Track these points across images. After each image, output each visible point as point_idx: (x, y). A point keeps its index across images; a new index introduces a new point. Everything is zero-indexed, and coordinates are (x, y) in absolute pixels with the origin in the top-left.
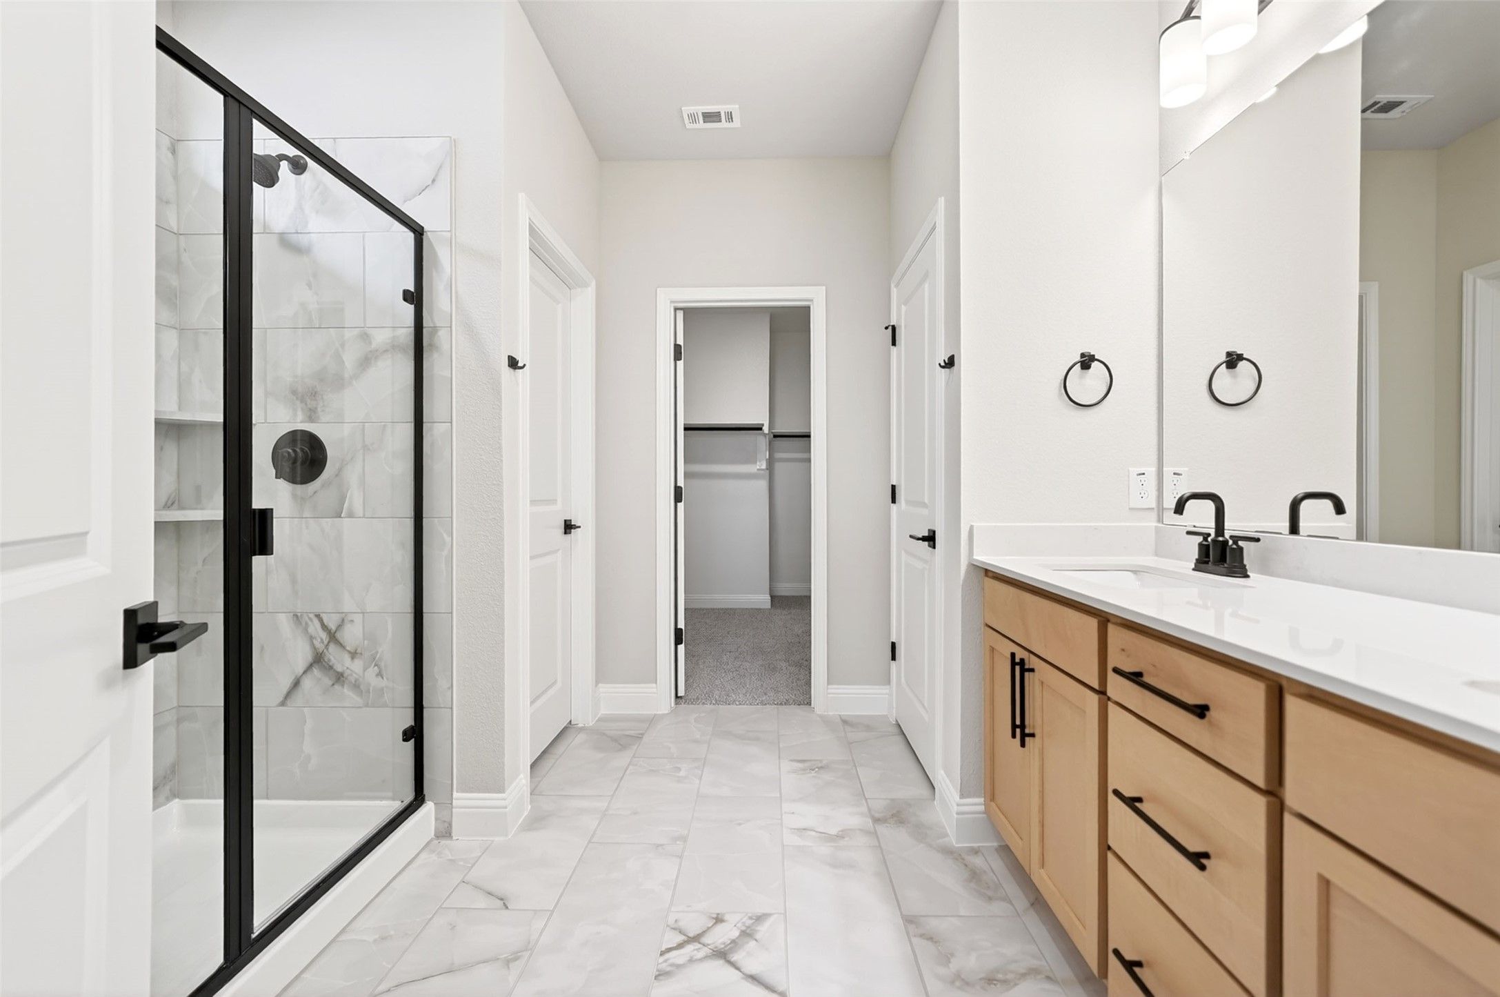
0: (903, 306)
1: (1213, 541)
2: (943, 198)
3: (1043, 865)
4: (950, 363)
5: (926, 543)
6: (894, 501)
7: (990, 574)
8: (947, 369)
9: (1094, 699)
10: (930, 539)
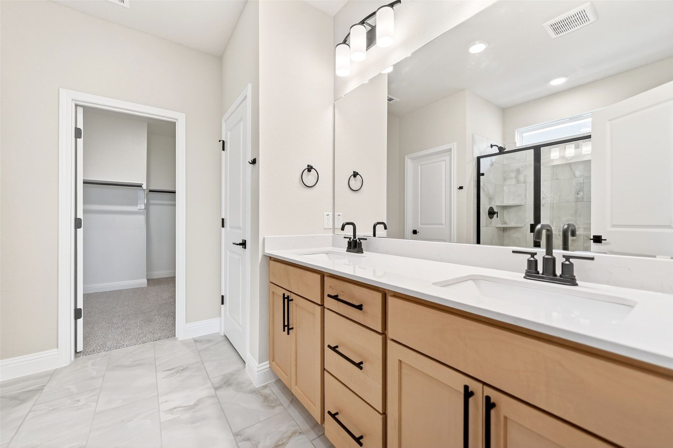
0: (229, 132)
1: (353, 240)
2: (250, 84)
3: (296, 385)
4: (254, 162)
5: (241, 246)
6: (223, 226)
7: (272, 259)
8: (252, 165)
9: (319, 308)
10: (244, 244)
